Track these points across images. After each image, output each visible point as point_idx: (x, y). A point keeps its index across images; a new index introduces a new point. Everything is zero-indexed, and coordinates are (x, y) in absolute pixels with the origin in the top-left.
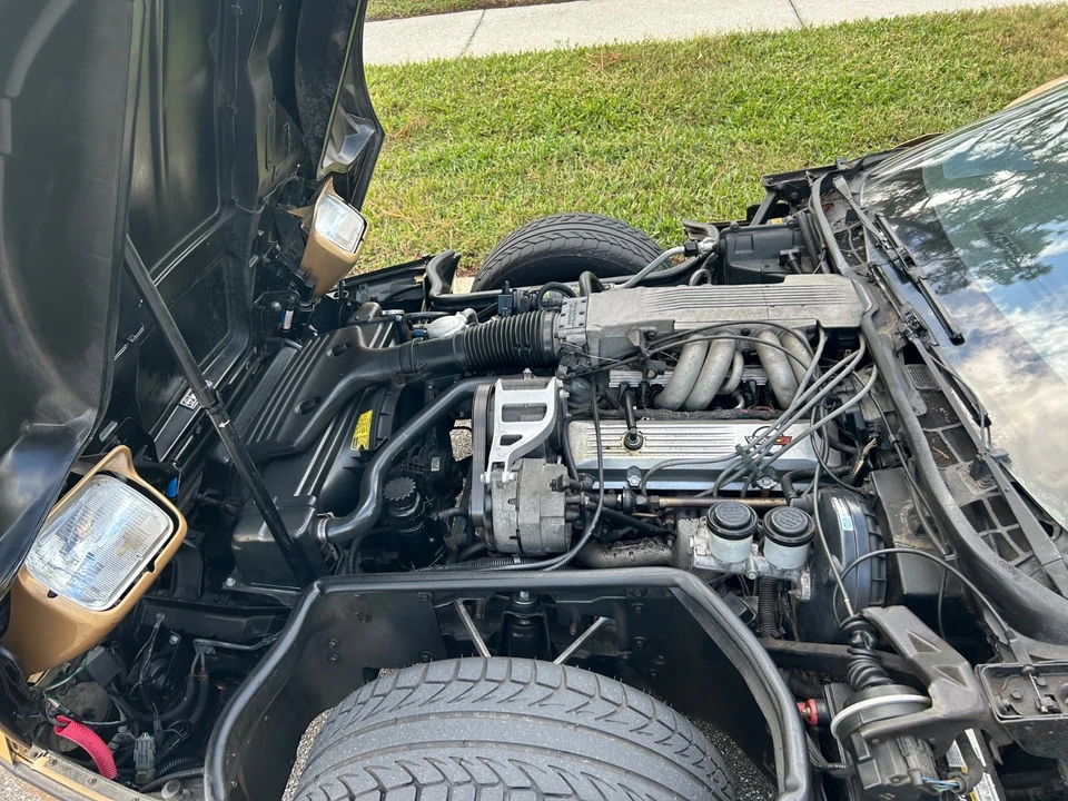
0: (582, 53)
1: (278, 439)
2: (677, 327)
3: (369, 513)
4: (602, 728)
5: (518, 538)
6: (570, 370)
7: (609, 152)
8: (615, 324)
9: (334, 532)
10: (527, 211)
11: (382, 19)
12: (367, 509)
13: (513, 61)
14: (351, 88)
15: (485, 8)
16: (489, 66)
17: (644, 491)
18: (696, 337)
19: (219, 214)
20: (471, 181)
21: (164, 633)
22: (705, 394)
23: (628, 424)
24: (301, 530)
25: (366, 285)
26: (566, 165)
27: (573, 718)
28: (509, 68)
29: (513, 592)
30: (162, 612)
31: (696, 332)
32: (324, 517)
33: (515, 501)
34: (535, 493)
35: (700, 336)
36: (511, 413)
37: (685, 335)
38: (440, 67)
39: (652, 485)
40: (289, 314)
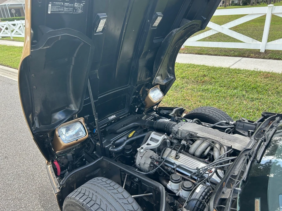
0: (260, 72)
1: (115, 129)
2: (198, 135)
3: (121, 149)
4: (122, 205)
5: (140, 165)
6: (173, 136)
7: (252, 98)
8: (185, 129)
9: (112, 150)
10: (221, 106)
11: (216, 56)
12: (120, 148)
13: (240, 70)
14: (171, 68)
15: (243, 57)
16: (233, 71)
17: (175, 170)
18: (201, 139)
19: (128, 85)
20: (211, 96)
21: (83, 157)
22: (198, 153)
23: (177, 152)
24: (107, 146)
25: (163, 110)
26: (238, 98)
27: (118, 200)
28: (238, 72)
29: (136, 177)
30: (85, 154)
31: (201, 138)
32: (113, 146)
33: (142, 157)
34: (146, 157)
35: (202, 139)
36: (152, 139)
37: (199, 137)
38: (221, 69)
39: (177, 169)
40: (137, 109)
